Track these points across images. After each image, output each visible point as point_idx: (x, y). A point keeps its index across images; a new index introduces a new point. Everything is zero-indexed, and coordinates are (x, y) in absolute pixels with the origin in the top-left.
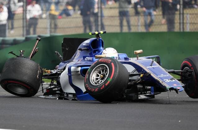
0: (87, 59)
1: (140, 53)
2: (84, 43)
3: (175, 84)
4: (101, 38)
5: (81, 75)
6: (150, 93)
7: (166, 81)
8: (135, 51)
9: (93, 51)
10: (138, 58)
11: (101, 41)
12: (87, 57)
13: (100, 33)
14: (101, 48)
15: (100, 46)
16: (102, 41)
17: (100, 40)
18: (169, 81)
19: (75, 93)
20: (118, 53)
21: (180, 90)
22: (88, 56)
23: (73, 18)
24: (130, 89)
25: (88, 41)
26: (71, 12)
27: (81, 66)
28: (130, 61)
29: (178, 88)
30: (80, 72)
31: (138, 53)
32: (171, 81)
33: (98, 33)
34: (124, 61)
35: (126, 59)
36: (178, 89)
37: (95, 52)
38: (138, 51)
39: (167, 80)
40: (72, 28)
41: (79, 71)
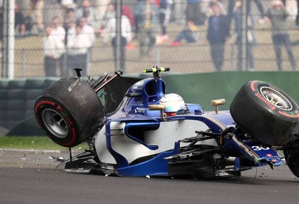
0: (137, 110)
1: (220, 104)
2: (136, 86)
3: (269, 154)
4: (160, 79)
5: (125, 135)
6: (234, 168)
7: (255, 148)
8: (212, 101)
9: (148, 99)
10: (216, 112)
11: (161, 84)
12: (137, 108)
13: (160, 71)
14: (161, 94)
15: (159, 92)
16: (163, 82)
17: (159, 81)
18: (260, 149)
19: (116, 163)
20: (185, 103)
21: (276, 164)
22: (140, 107)
23: (199, 46)
24: (201, 159)
25: (140, 83)
26: (196, 36)
27: (126, 122)
28: (202, 115)
29: (274, 161)
30: (124, 130)
31: (216, 104)
32: (263, 149)
33: (157, 71)
34: (194, 115)
35: (197, 112)
36: (274, 163)
37: (151, 100)
38: (218, 101)
39: (258, 147)
40: (198, 62)
41: (122, 129)
